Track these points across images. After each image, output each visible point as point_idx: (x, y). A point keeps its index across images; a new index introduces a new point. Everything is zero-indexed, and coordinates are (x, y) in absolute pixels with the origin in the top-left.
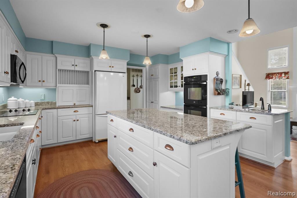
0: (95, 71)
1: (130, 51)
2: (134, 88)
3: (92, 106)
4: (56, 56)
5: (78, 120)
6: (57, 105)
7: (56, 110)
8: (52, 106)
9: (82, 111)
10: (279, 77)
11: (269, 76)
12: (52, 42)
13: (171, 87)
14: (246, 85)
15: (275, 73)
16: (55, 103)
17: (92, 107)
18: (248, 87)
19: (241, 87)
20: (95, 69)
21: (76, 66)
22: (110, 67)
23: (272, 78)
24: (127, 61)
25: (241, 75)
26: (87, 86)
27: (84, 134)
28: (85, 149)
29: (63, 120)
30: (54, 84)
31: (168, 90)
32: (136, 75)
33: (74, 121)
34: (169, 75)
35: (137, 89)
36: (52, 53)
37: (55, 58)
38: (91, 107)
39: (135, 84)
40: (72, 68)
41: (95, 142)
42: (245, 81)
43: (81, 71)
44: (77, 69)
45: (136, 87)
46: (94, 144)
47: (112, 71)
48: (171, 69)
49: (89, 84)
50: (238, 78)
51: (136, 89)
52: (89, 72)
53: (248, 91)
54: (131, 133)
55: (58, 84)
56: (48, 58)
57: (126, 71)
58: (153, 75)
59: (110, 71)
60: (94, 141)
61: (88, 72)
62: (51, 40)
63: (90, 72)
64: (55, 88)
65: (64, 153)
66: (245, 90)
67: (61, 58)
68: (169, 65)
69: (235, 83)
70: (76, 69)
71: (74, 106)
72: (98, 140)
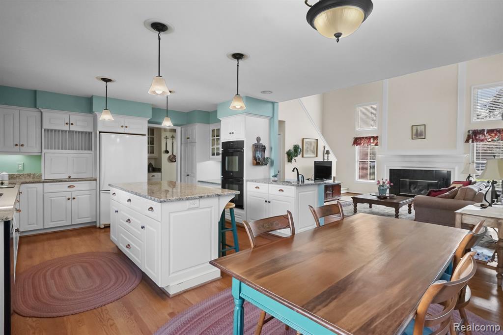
0: (100, 132)
1: (152, 105)
2: (168, 155)
3: (96, 180)
4: (42, 111)
5: (74, 199)
6: (43, 178)
7: (41, 184)
8: (36, 179)
9: (79, 186)
10: (367, 143)
11: (357, 141)
12: (35, 91)
13: (213, 154)
14: (325, 152)
15: (363, 138)
16: (41, 176)
17: (95, 182)
18: (326, 155)
19: (317, 156)
20: (100, 129)
21: (72, 124)
22: (122, 127)
23: (360, 144)
24: (148, 119)
25: (317, 140)
26: (89, 152)
27: (83, 218)
28: (85, 237)
29: (52, 199)
30: (37, 150)
31: (209, 159)
32: (171, 136)
33: (69, 199)
34: (211, 138)
35: (172, 156)
36: (35, 107)
37: (40, 113)
38: (94, 180)
40: (67, 128)
41: (100, 228)
42: (324, 147)
43: (79, 132)
44: (73, 128)
45: (170, 153)
46: (98, 230)
47: (125, 132)
48: (213, 131)
49: (91, 150)
50: (313, 144)
51: (170, 156)
52: (91, 133)
53: (327, 160)
55: (45, 149)
56: (30, 114)
57: (146, 132)
58: (189, 138)
59: (123, 132)
60: (98, 226)
61: (90, 133)
62: (34, 89)
63: (93, 133)
64: (39, 154)
65: (55, 242)
66: (324, 159)
67: (48, 114)
68: (211, 125)
69: (308, 149)
70: (71, 129)
71: (70, 179)
72: (105, 225)
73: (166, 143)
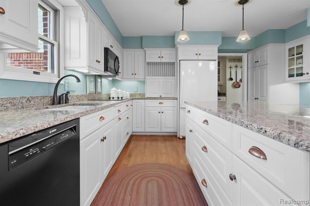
0: (180, 61)
1: (222, 33)
2: (232, 82)
3: (177, 99)
4: (145, 50)
5: (163, 112)
6: (146, 97)
7: (144, 100)
8: (143, 97)
9: (166, 103)
12: (142, 37)
16: (144, 94)
17: (176, 100)
20: (180, 58)
21: (162, 57)
22: (197, 54)
24: (218, 46)
26: (173, 77)
27: (168, 128)
28: (168, 143)
29: (150, 111)
30: (143, 77)
31: (285, 81)
32: (235, 65)
33: (159, 113)
34: (287, 58)
35: (236, 83)
36: (142, 48)
37: (145, 52)
38: (175, 99)
39: (233, 77)
40: (159, 60)
41: (179, 138)
43: (169, 63)
44: (163, 60)
45: (234, 80)
46: (178, 140)
47: (199, 59)
48: (290, 50)
49: (175, 76)
51: (234, 83)
52: (175, 63)
54: (205, 125)
55: (147, 76)
56: (139, 52)
57: (217, 58)
58: (258, 62)
59: (197, 59)
60: (178, 136)
61: (173, 64)
62: (141, 35)
63: (176, 63)
64: (144, 80)
67: (149, 51)
68: (287, 44)
70: (162, 61)
71: (161, 98)
72: (183, 136)
73: (231, 72)
